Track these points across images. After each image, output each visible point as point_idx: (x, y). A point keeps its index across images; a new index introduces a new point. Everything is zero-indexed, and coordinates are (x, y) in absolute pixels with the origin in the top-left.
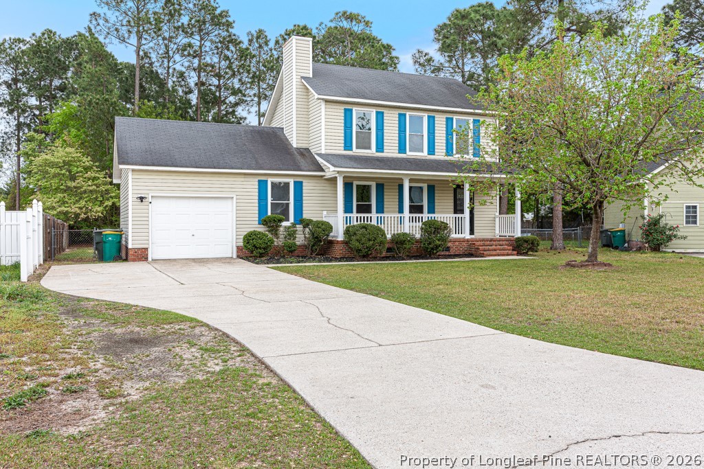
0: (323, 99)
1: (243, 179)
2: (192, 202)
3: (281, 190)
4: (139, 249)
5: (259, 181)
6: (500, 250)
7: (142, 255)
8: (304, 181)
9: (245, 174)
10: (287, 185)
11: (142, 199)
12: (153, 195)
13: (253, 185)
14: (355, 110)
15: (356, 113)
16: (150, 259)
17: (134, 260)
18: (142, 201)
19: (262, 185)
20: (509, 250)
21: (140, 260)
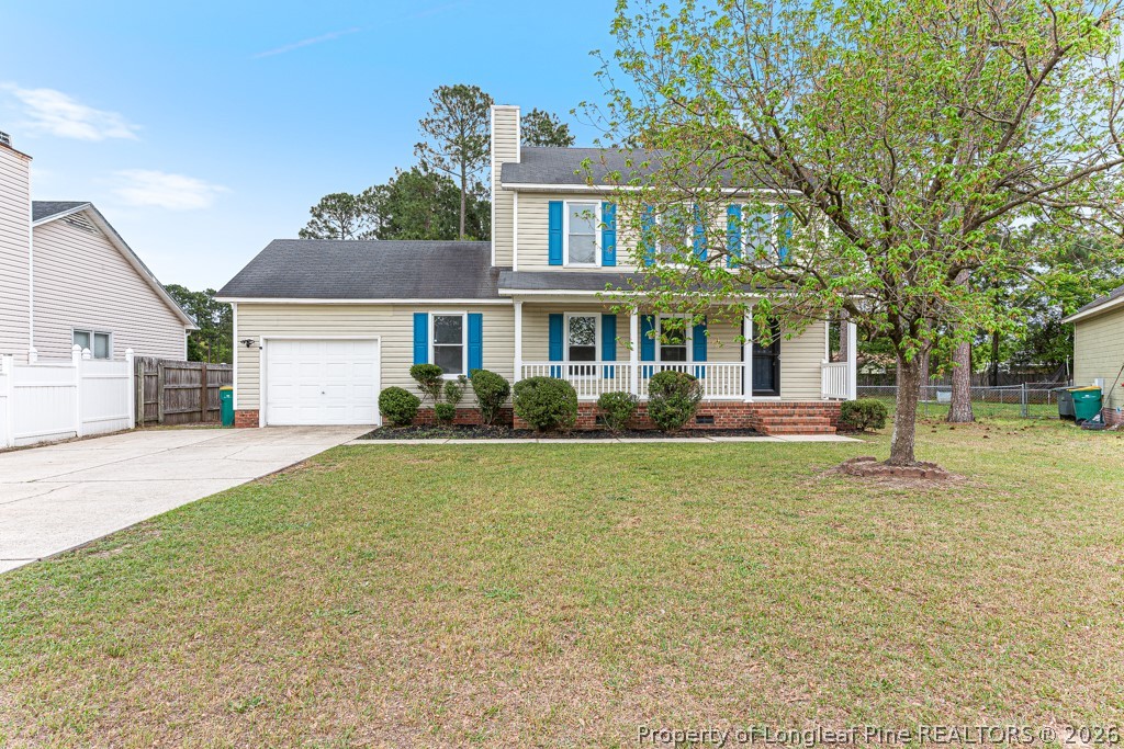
0: (513, 189)
1: (391, 313)
2: (323, 346)
3: (449, 329)
4: (247, 411)
5: (415, 315)
6: (805, 423)
7: (251, 420)
8: (484, 313)
9: (394, 305)
10: (459, 319)
11: (248, 343)
12: (267, 337)
13: (407, 321)
14: (566, 202)
15: (570, 207)
16: (262, 424)
17: (241, 426)
18: (248, 346)
19: (420, 321)
20: (824, 423)
21: (248, 426)
